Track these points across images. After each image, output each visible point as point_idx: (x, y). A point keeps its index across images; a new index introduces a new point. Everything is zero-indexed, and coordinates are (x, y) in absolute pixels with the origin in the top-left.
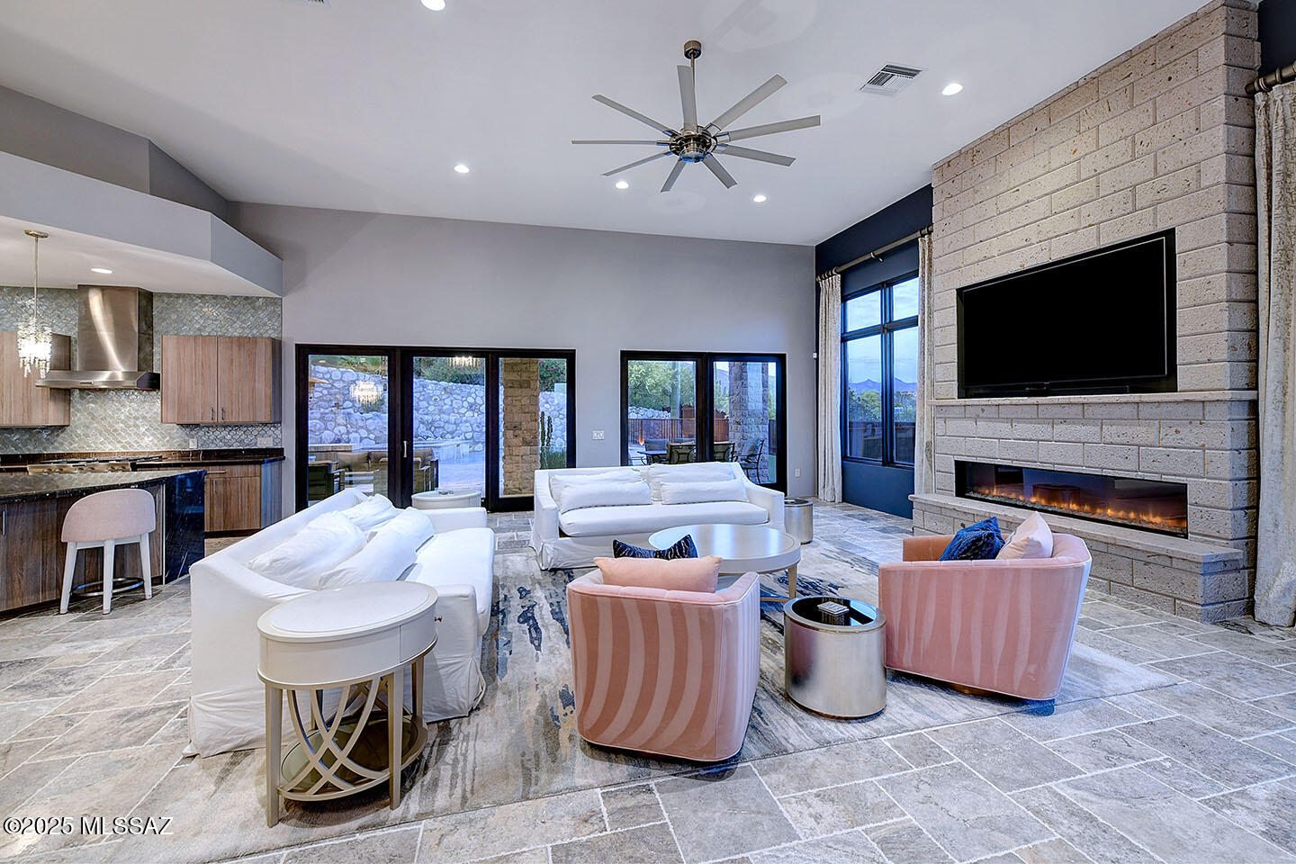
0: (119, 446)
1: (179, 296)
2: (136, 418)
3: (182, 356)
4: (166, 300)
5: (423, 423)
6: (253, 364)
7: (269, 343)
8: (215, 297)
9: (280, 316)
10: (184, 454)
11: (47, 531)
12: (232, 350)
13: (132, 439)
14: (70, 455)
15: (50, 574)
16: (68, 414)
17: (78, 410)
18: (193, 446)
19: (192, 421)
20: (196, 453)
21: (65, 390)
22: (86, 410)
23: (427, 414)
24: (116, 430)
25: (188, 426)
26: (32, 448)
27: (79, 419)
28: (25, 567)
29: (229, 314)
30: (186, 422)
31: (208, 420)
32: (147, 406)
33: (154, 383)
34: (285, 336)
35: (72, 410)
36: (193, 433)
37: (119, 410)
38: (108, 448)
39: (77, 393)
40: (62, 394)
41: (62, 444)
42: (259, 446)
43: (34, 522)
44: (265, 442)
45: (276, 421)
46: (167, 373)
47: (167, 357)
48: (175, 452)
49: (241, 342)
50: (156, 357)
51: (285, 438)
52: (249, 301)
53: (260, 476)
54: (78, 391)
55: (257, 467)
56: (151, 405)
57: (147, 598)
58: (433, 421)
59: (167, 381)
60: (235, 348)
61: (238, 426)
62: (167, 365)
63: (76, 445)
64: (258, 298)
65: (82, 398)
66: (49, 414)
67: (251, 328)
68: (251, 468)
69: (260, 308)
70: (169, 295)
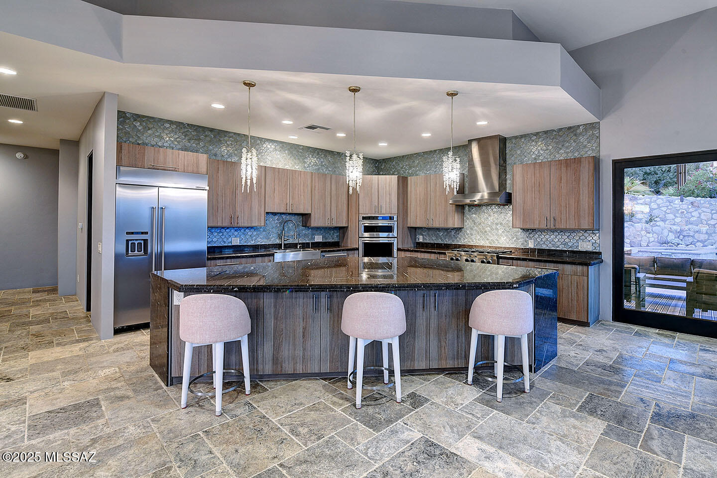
0: (487, 242)
1: (522, 136)
2: (497, 224)
3: (526, 179)
4: (514, 141)
5: (671, 232)
6: (578, 180)
7: (591, 160)
8: (546, 132)
9: (598, 137)
10: (526, 251)
11: (460, 312)
12: (561, 170)
13: (495, 238)
14: (464, 246)
15: (461, 346)
16: (463, 221)
17: (468, 219)
18: (531, 245)
19: (532, 227)
20: (533, 250)
21: (462, 206)
22: (471, 218)
23: (674, 225)
24: (486, 232)
25: (527, 230)
26: (447, 240)
27: (468, 224)
28: (447, 337)
29: (557, 143)
30: (528, 227)
31: (543, 226)
32: (502, 216)
33: (508, 200)
34: (603, 153)
35: (465, 218)
36: (531, 236)
37: (487, 218)
38: (482, 243)
39: (467, 208)
40: (461, 208)
41: (460, 239)
42: (580, 249)
43: (452, 304)
44: (585, 246)
45: (595, 228)
46: (516, 192)
47: (517, 180)
48: (520, 249)
49: (567, 163)
50: (508, 182)
51: (602, 242)
52: (572, 130)
53: (588, 276)
54: (467, 206)
55: (585, 268)
56: (506, 216)
57: (526, 391)
58: (681, 231)
59: (517, 198)
60: (564, 169)
61: (562, 231)
62: (516, 186)
63: (466, 240)
64: (579, 126)
65: (469, 211)
66: (454, 221)
67: (573, 152)
68: (579, 268)
69: (581, 134)
70: (516, 137)
